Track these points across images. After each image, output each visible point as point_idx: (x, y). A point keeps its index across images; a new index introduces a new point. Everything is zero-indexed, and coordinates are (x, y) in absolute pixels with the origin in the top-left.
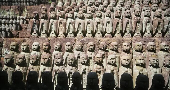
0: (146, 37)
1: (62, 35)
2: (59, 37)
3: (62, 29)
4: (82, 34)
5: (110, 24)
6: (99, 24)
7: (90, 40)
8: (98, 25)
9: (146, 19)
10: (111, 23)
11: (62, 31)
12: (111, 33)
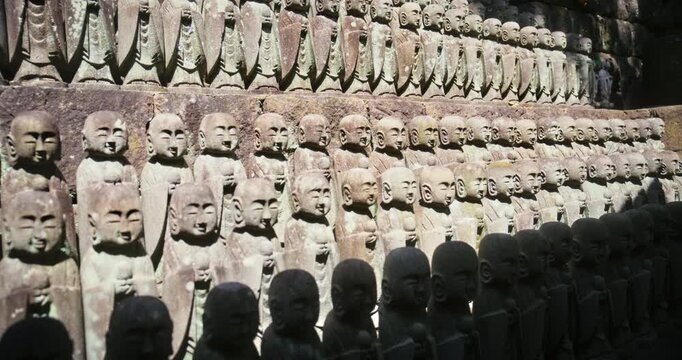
0: (385, 95)
1: (44, 71)
2: (29, 77)
3: (43, 33)
4: (154, 69)
5: (272, 35)
6: (233, 28)
7: (226, 102)
8: (227, 35)
9: (381, 32)
10: (275, 29)
11: (43, 45)
12: (278, 74)
